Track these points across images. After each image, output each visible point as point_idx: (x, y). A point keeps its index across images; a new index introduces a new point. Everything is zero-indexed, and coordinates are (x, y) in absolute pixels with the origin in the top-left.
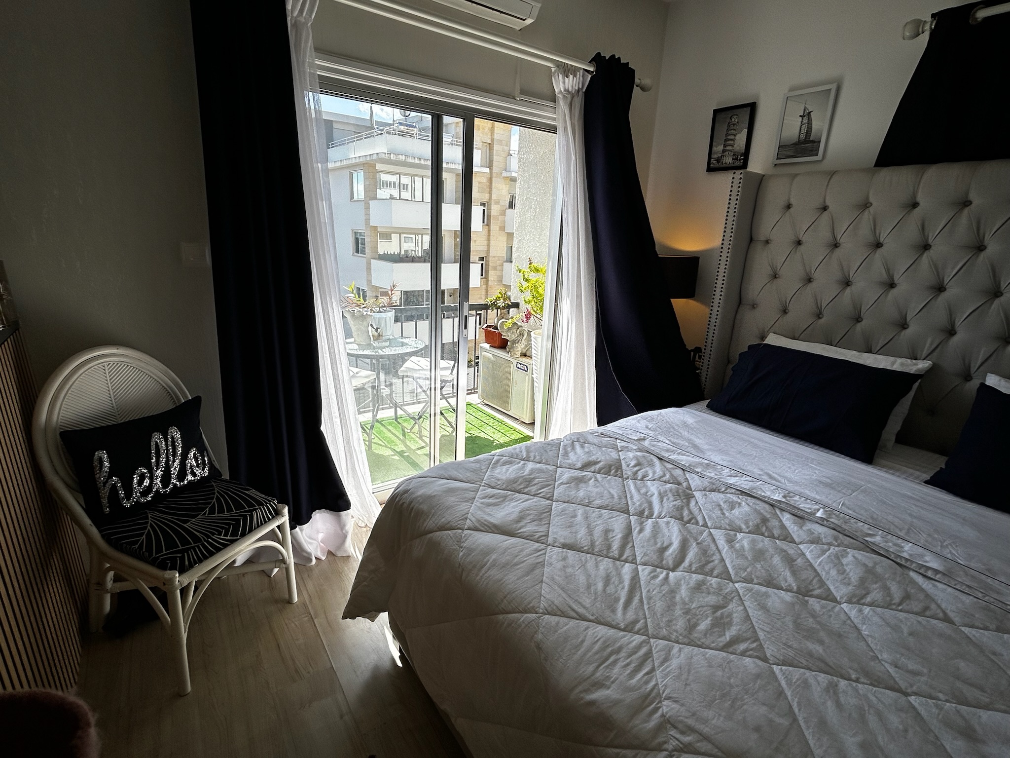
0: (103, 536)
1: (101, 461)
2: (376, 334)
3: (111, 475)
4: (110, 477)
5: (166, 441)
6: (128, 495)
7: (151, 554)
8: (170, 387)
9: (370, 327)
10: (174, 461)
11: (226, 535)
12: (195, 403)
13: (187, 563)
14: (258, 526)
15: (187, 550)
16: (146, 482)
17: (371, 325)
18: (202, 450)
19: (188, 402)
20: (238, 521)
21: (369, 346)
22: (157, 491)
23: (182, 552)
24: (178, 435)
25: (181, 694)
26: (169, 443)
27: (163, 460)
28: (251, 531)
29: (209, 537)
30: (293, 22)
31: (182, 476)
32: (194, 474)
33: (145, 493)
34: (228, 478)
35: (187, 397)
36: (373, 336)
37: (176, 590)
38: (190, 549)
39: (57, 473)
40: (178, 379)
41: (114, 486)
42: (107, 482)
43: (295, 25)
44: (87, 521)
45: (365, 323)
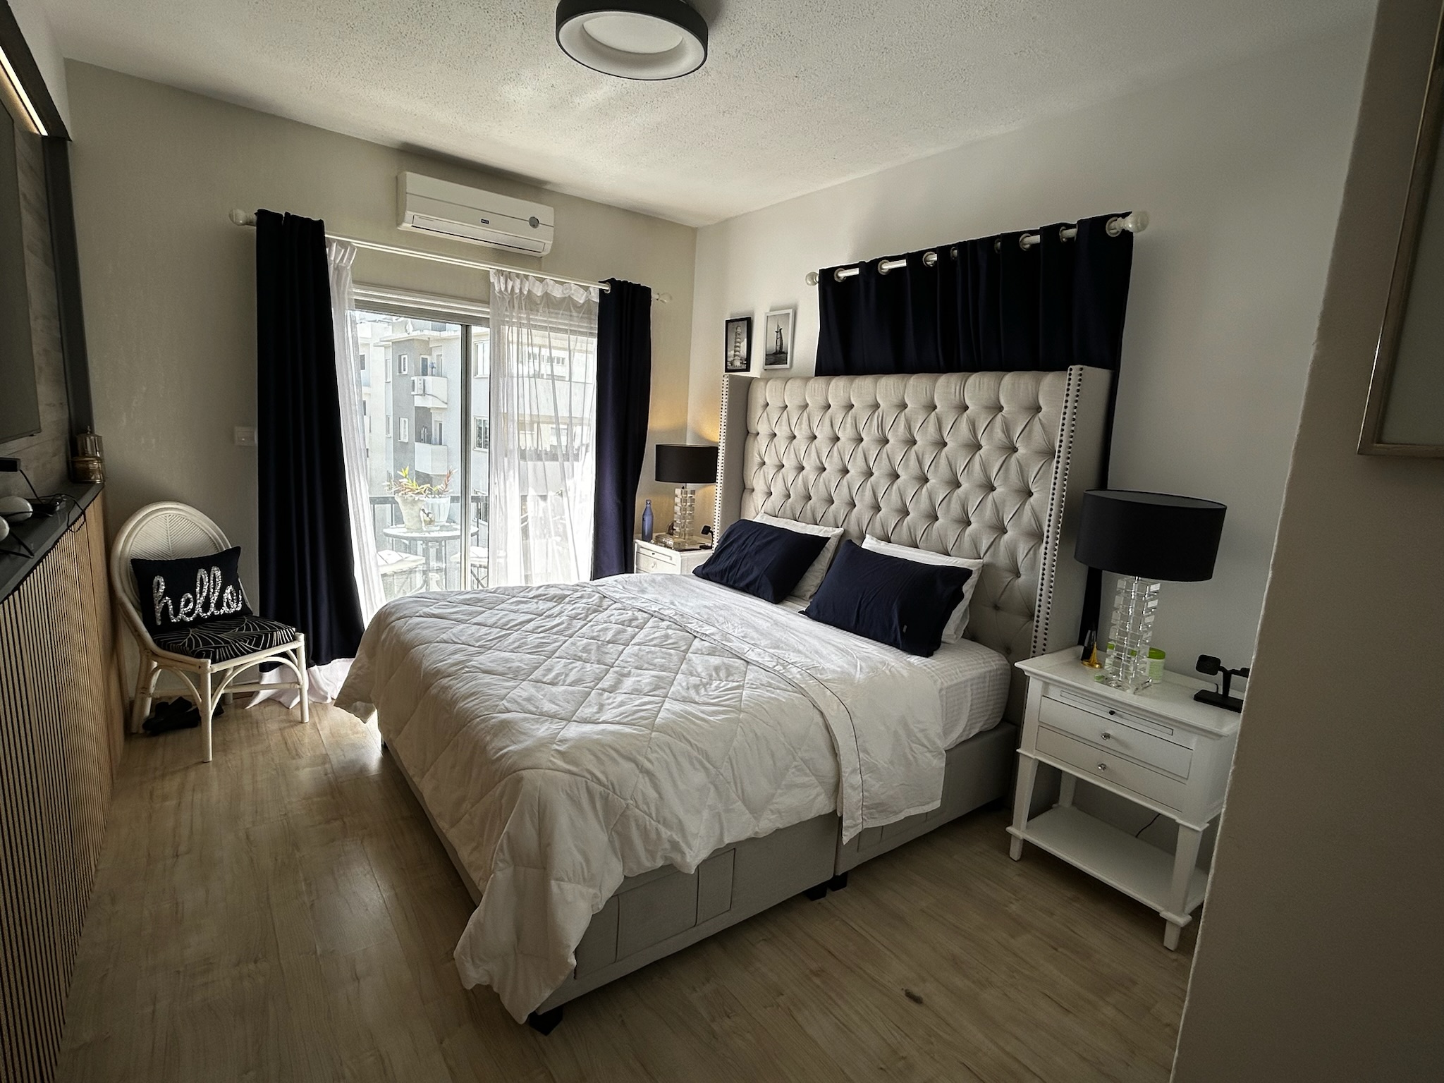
0: (154, 641)
1: (158, 583)
2: (428, 519)
3: (166, 593)
4: (164, 597)
5: (209, 576)
6: (176, 614)
7: (191, 648)
8: (215, 539)
9: (422, 512)
10: (214, 593)
11: (250, 644)
12: (236, 551)
13: (217, 657)
14: (277, 645)
15: (219, 648)
16: (191, 605)
17: (423, 510)
18: (237, 588)
19: (228, 551)
20: (261, 637)
21: (420, 530)
22: (198, 615)
23: (215, 648)
24: (218, 573)
25: (205, 762)
26: (212, 578)
27: (205, 590)
28: (270, 646)
29: (236, 642)
30: (336, 266)
31: (219, 605)
32: (229, 606)
33: (189, 614)
34: (258, 615)
35: (228, 546)
36: (425, 521)
37: (207, 673)
38: (221, 647)
39: (124, 591)
40: (221, 531)
41: (166, 605)
42: (161, 600)
43: (337, 269)
44: (143, 629)
45: (416, 508)
